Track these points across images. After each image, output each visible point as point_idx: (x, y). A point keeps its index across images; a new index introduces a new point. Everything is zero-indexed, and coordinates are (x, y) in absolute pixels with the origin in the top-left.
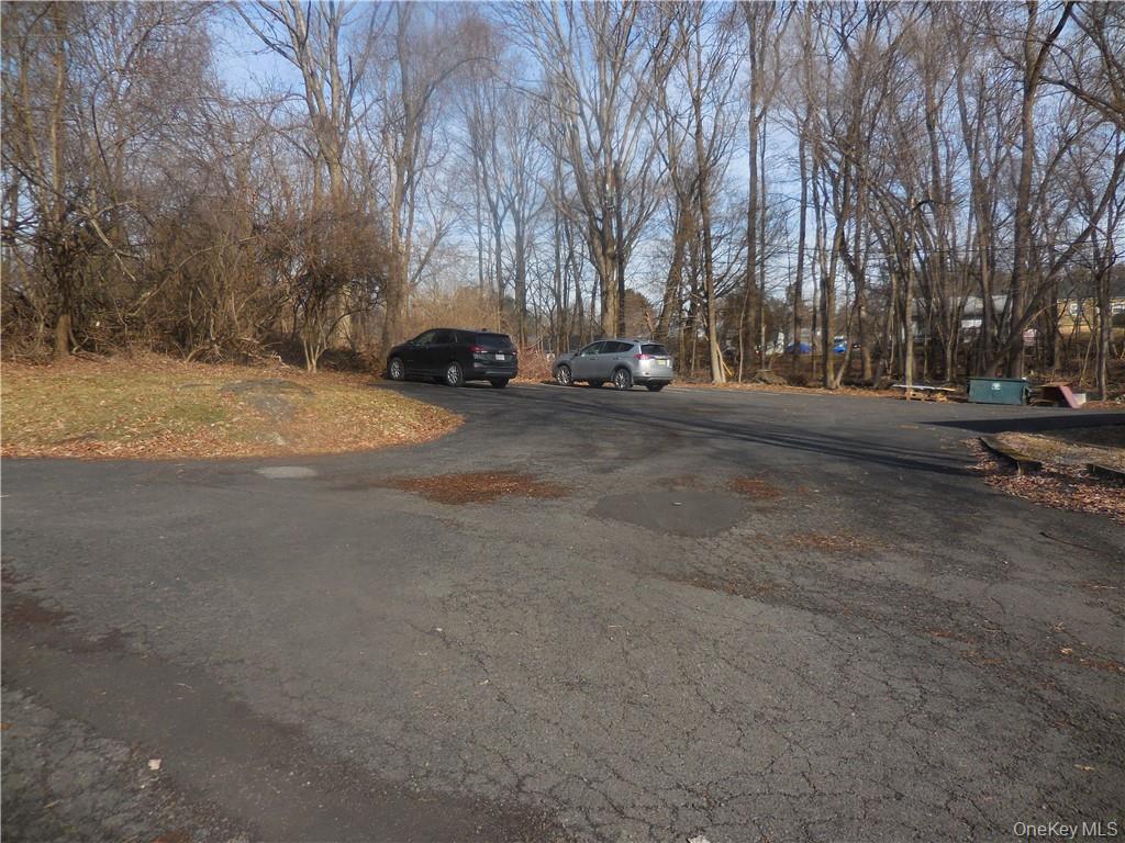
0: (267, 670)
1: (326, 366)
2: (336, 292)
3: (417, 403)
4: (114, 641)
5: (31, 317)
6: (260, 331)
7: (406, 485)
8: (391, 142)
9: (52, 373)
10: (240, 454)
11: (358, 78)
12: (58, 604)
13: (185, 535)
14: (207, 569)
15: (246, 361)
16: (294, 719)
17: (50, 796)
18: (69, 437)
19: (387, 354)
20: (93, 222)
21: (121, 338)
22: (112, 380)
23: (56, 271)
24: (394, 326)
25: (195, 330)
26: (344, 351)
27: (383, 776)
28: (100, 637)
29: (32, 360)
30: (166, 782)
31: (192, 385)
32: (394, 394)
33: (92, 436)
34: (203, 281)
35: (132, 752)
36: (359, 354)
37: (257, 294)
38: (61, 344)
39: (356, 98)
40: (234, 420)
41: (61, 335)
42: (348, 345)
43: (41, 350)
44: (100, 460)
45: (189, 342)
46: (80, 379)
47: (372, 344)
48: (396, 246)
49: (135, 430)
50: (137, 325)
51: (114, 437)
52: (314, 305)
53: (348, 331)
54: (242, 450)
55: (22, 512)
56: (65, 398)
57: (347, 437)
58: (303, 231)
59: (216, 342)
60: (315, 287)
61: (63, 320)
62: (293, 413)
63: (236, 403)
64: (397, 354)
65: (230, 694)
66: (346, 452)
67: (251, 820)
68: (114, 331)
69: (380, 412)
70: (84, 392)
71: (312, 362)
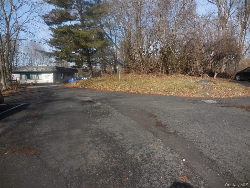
0: (207, 146)
1: (218, 77)
2: (222, 59)
3: (244, 86)
4: (175, 133)
5: (159, 68)
6: (203, 69)
7: (242, 107)
8: (240, 19)
9: (162, 78)
10: (199, 97)
11: (232, 4)
12: (165, 123)
13: (188, 113)
14: (193, 121)
15: (200, 76)
16: (214, 159)
17: (165, 160)
18: (165, 91)
19: (235, 74)
20: (171, 48)
21: (174, 71)
22: (172, 80)
23: (163, 58)
24: (238, 67)
25: (189, 69)
26: (223, 73)
27: (238, 179)
28: (172, 131)
29: (159, 76)
30: (186, 164)
31: (188, 81)
32: (238, 84)
33: (169, 91)
34: (191, 58)
35: (179, 156)
36: (227, 74)
37: (203, 60)
38: (164, 73)
39: (231, 9)
40: (198, 89)
41: (164, 71)
42: (225, 72)
43: (160, 74)
44: (170, 96)
45: (187, 72)
46: (167, 80)
47: (231, 71)
48: (240, 46)
49: (177, 90)
50: (177, 68)
51: (173, 91)
52: (217, 63)
53: (225, 68)
54: (199, 96)
55: (158, 105)
56: (164, 83)
57: (225, 94)
58: (215, 45)
59: (193, 72)
60: (217, 58)
61: (164, 68)
62: (211, 88)
63: (198, 85)
64: (238, 74)
65: (199, 149)
66: (224, 98)
67: (205, 178)
68: (173, 70)
69: (234, 88)
70: (168, 82)
71: (215, 76)
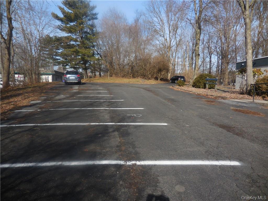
6: (152, 76)
15: (150, 79)
61: (132, 74)
71: (159, 80)
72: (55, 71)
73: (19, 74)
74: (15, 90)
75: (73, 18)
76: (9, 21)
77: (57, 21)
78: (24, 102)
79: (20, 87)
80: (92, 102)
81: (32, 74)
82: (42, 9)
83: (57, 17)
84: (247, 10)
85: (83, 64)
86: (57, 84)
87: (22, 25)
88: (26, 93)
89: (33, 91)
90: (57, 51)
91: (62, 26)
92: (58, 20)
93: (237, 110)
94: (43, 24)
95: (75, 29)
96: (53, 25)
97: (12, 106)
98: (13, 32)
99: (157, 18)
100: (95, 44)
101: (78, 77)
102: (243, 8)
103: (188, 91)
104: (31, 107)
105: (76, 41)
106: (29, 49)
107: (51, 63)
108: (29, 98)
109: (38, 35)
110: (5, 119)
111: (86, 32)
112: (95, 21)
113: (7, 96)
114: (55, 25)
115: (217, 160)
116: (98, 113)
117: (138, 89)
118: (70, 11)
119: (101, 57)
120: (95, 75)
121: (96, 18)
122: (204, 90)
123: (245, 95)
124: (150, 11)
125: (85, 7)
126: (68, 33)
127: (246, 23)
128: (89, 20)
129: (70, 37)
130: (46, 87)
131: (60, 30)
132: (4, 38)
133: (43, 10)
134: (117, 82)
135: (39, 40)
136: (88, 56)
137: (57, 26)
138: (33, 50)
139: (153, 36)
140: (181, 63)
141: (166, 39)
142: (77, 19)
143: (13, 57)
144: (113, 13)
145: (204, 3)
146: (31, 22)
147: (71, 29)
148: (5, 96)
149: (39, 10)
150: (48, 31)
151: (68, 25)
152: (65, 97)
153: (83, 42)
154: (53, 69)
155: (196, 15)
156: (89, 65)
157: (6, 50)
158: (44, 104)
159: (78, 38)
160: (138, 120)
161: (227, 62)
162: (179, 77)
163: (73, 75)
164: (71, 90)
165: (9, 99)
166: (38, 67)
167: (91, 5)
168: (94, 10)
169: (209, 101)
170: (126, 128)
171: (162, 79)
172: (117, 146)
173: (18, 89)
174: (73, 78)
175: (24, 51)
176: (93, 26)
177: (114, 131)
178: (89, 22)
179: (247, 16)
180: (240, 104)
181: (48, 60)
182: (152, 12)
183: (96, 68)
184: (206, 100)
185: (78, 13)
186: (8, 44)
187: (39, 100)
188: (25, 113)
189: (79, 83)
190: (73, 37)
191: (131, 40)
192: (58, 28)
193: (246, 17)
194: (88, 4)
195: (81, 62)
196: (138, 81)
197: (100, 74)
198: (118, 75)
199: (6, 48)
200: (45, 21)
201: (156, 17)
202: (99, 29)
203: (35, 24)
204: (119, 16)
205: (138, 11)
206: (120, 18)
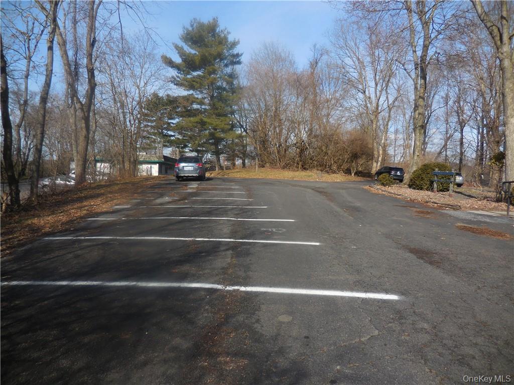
29: (294, 171)
38: (299, 168)
43: (296, 169)
71: (353, 174)
72: (165, 157)
73: (102, 161)
74: (94, 188)
75: (197, 63)
76: (90, 73)
77: (170, 69)
78: (104, 206)
79: (103, 183)
80: (213, 209)
81: (123, 161)
82: (145, 49)
83: (170, 63)
84: (505, 44)
85: (212, 144)
86: (164, 179)
87: (112, 78)
88: (110, 192)
89: (121, 191)
90: (170, 121)
91: (178, 77)
92: (172, 67)
93: (465, 228)
94: (147, 75)
95: (200, 83)
96: (163, 77)
97: (85, 212)
98: (96, 90)
99: (351, 58)
100: (235, 108)
101: (199, 168)
102: (498, 40)
103: (395, 194)
104: (113, 214)
105: (201, 103)
106: (122, 119)
107: (159, 143)
108: (112, 200)
109: (137, 95)
110: (72, 229)
111: (219, 88)
112: (238, 67)
113: (79, 197)
114: (167, 77)
115: (366, 292)
116: (215, 224)
117: (303, 189)
118: (193, 52)
119: (247, 133)
120: (234, 165)
121: (239, 63)
122: (429, 193)
123: (502, 203)
124: (337, 46)
125: (220, 43)
126: (188, 90)
127: (504, 68)
128: (226, 66)
129: (191, 96)
130: (144, 183)
131: (175, 84)
132: (80, 102)
133: (148, 51)
134: (270, 177)
135: (139, 103)
136: (223, 131)
137: (170, 78)
138: (128, 120)
139: (346, 91)
140: (402, 142)
141: (370, 98)
142: (205, 65)
143: (94, 133)
144: (269, 52)
145: (434, 30)
146: (127, 73)
147: (194, 83)
148: (77, 198)
149: (141, 51)
150: (154, 88)
151: (189, 76)
152: (171, 200)
153: (214, 105)
154: (162, 153)
155: (415, 53)
156: (224, 146)
157: (83, 121)
158: (134, 211)
159: (205, 98)
160: (275, 237)
161: (497, 139)
162: (391, 169)
163: (190, 164)
164: (183, 190)
165: (82, 202)
166: (135, 149)
167: (231, 38)
168: (235, 49)
169: (422, 212)
170: (248, 247)
171: (358, 173)
172: (223, 268)
173: (98, 186)
174: (191, 168)
175: (113, 122)
176: (232, 76)
177: (227, 250)
178: (226, 69)
179: (505, 54)
180: (480, 218)
181: (153, 137)
182: (341, 48)
183: (237, 152)
184: (418, 210)
185: (207, 54)
186: (86, 111)
187: (127, 203)
188: (102, 223)
189: (200, 178)
190: (196, 96)
191: (300, 100)
192: (171, 81)
193: (503, 56)
194: (226, 38)
195: (211, 141)
196: (309, 176)
197: (244, 163)
198: (275, 165)
199: (83, 118)
200: (149, 70)
201: (349, 57)
202: (243, 81)
203: (133, 76)
204: (281, 56)
205: (318, 46)
206: (282, 60)
